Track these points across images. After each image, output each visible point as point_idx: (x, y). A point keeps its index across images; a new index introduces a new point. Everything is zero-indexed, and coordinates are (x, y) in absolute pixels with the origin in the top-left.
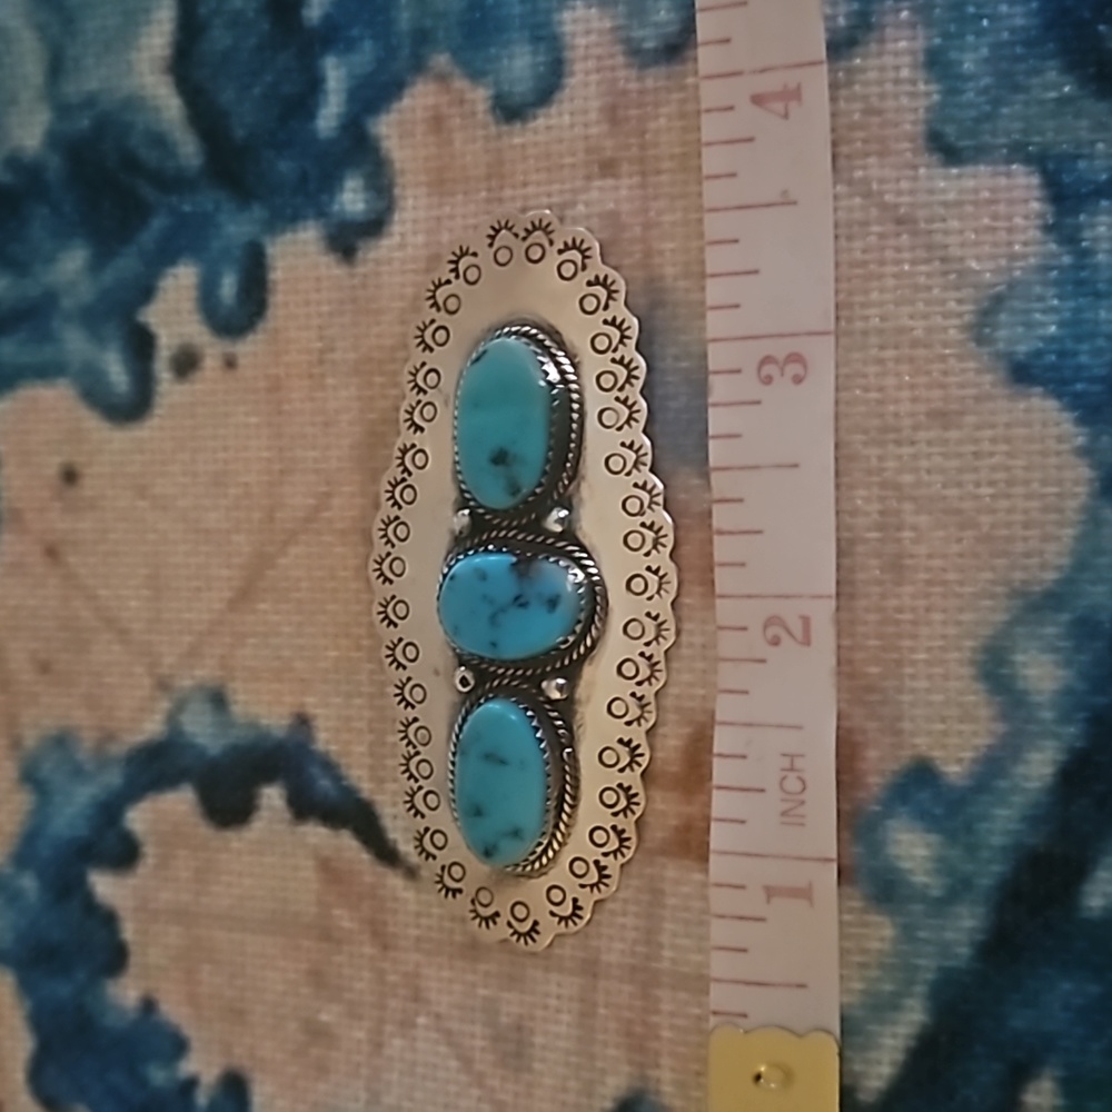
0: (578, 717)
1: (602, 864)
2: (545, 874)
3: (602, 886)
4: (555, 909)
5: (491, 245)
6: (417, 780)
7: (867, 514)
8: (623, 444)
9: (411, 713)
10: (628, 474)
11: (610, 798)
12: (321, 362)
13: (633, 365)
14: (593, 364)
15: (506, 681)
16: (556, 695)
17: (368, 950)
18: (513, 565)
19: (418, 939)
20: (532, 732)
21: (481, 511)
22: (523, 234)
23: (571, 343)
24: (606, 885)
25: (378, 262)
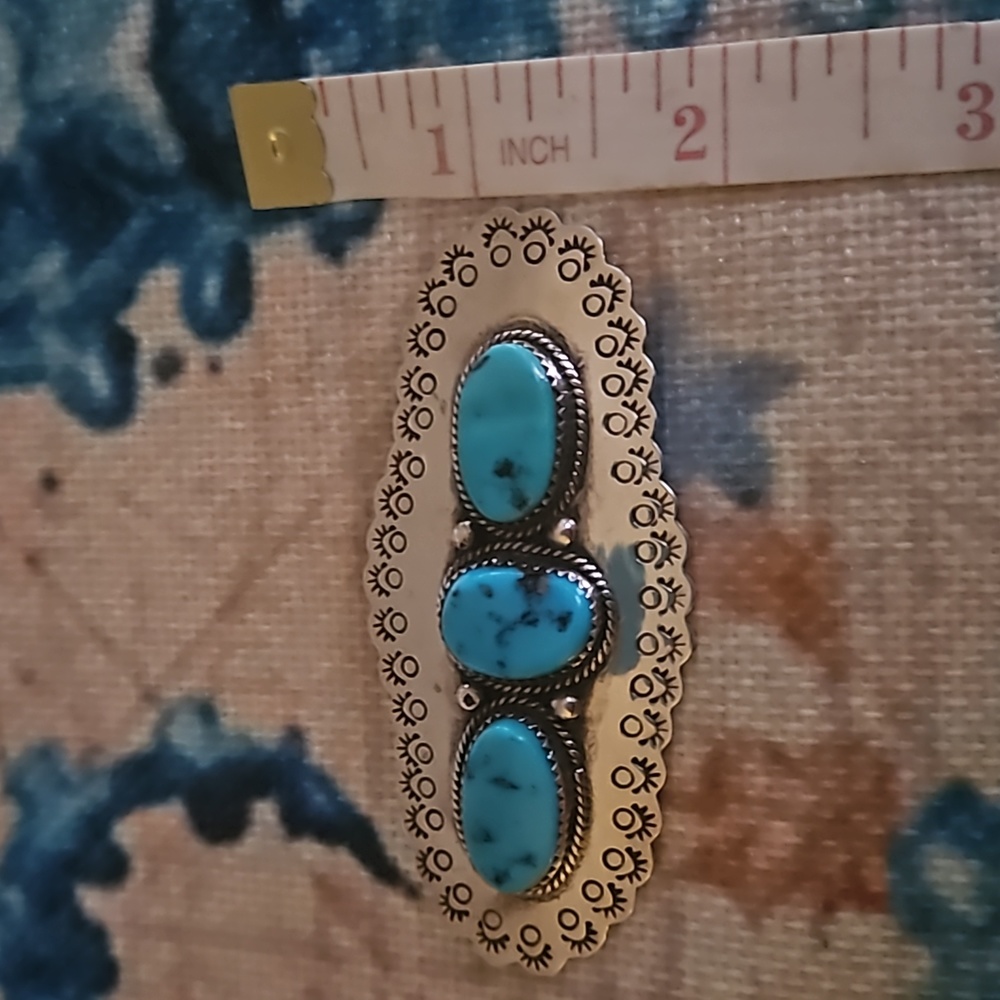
0: (589, 735)
1: (617, 887)
2: (557, 897)
3: (617, 910)
4: (567, 933)
5: (487, 245)
6: (418, 799)
7: (896, 523)
8: (632, 451)
9: (411, 730)
10: (638, 482)
11: (624, 819)
12: (309, 365)
13: (640, 369)
14: (598, 368)
15: (513, 700)
16: (567, 715)
17: (369, 970)
18: (520, 580)
19: (422, 960)
20: (543, 753)
21: (483, 522)
22: (521, 233)
23: (575, 345)
24: (622, 909)
25: (367, 262)
